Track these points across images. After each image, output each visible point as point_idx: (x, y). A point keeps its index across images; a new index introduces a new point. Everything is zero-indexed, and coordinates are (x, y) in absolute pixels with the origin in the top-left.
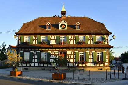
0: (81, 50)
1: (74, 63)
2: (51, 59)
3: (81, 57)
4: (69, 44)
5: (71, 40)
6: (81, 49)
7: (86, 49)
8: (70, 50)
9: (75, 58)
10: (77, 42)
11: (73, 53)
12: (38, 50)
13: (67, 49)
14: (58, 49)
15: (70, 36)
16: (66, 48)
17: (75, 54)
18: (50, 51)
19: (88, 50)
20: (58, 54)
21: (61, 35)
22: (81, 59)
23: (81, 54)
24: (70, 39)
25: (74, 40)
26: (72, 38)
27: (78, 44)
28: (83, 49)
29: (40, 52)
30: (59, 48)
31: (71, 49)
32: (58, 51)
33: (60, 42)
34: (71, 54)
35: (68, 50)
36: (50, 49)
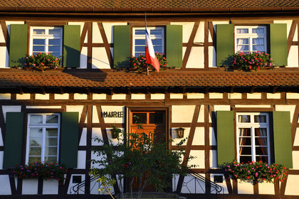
0: (244, 101)
1: (208, 171)
2: (82, 148)
3: (247, 141)
4: (184, 68)
5: (191, 44)
6: (250, 96)
7: (277, 96)
8: (185, 101)
9: (214, 148)
10: (224, 56)
11: (201, 119)
12: (13, 102)
13: (173, 96)
14: (122, 97)
15: (187, 27)
16: (166, 90)
17: (214, 125)
18: (79, 109)
19: (284, 101)
20: (120, 120)
21: (142, 18)
22: (246, 151)
23: (246, 125)
24: (186, 39)
25: (206, 45)
26: (200, 38)
27: (231, 69)
28: (258, 96)
29: (25, 112)
30: (128, 91)
31: (190, 96)
32: (120, 109)
33: (132, 59)
34: (194, 125)
35: (177, 102)
36: (77, 96)
